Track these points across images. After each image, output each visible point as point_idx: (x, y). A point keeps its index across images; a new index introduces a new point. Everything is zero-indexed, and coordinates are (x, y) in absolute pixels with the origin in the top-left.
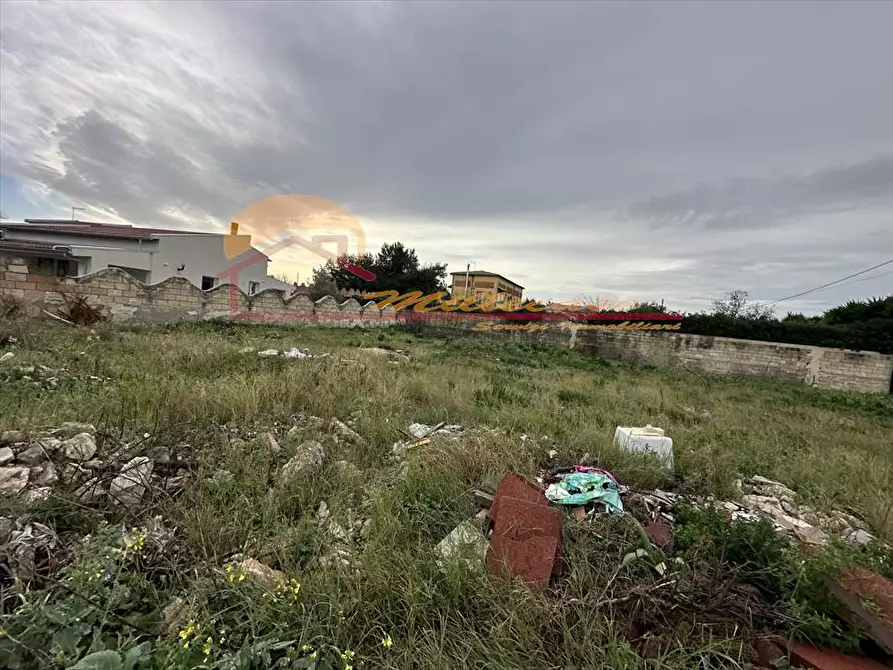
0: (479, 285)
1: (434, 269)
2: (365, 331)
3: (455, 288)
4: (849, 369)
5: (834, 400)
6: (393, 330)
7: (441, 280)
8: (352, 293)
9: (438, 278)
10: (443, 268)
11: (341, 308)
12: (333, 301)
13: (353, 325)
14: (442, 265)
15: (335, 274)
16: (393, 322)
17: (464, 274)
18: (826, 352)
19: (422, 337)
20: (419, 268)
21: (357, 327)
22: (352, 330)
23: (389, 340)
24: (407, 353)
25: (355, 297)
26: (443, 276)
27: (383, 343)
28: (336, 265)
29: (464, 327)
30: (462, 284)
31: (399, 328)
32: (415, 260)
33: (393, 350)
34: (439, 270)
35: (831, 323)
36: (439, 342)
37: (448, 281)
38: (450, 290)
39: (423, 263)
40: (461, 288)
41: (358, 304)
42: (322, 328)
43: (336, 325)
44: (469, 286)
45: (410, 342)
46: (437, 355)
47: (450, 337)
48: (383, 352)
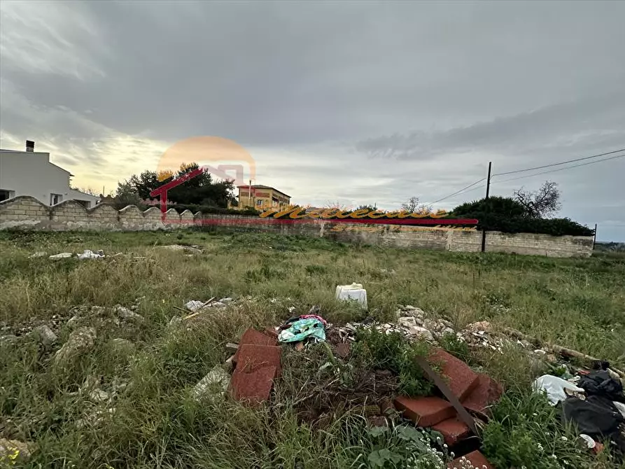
0: (259, 195)
1: (224, 183)
2: (166, 232)
3: (242, 197)
4: (464, 240)
5: (458, 257)
6: (191, 231)
7: (230, 192)
8: (155, 202)
9: (228, 190)
10: (232, 183)
11: (144, 215)
12: (138, 210)
13: (156, 228)
14: (230, 181)
15: (140, 187)
16: (191, 224)
17: (247, 187)
18: (455, 231)
19: (214, 234)
20: (212, 183)
21: (160, 230)
22: (154, 232)
23: (186, 238)
24: (201, 248)
25: (158, 206)
26: (231, 188)
27: (181, 241)
28: (140, 180)
29: (248, 226)
30: (247, 194)
31: (196, 229)
32: (209, 176)
33: (190, 245)
34: (228, 184)
35: (457, 215)
36: (227, 238)
37: (236, 192)
38: (237, 199)
39: (215, 179)
40: (246, 197)
41: (160, 211)
42: (125, 232)
43: (141, 229)
44: (251, 195)
45: (204, 239)
46: (224, 248)
47: (235, 233)
48: (181, 247)
